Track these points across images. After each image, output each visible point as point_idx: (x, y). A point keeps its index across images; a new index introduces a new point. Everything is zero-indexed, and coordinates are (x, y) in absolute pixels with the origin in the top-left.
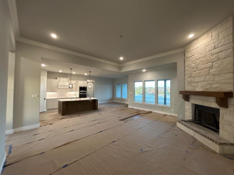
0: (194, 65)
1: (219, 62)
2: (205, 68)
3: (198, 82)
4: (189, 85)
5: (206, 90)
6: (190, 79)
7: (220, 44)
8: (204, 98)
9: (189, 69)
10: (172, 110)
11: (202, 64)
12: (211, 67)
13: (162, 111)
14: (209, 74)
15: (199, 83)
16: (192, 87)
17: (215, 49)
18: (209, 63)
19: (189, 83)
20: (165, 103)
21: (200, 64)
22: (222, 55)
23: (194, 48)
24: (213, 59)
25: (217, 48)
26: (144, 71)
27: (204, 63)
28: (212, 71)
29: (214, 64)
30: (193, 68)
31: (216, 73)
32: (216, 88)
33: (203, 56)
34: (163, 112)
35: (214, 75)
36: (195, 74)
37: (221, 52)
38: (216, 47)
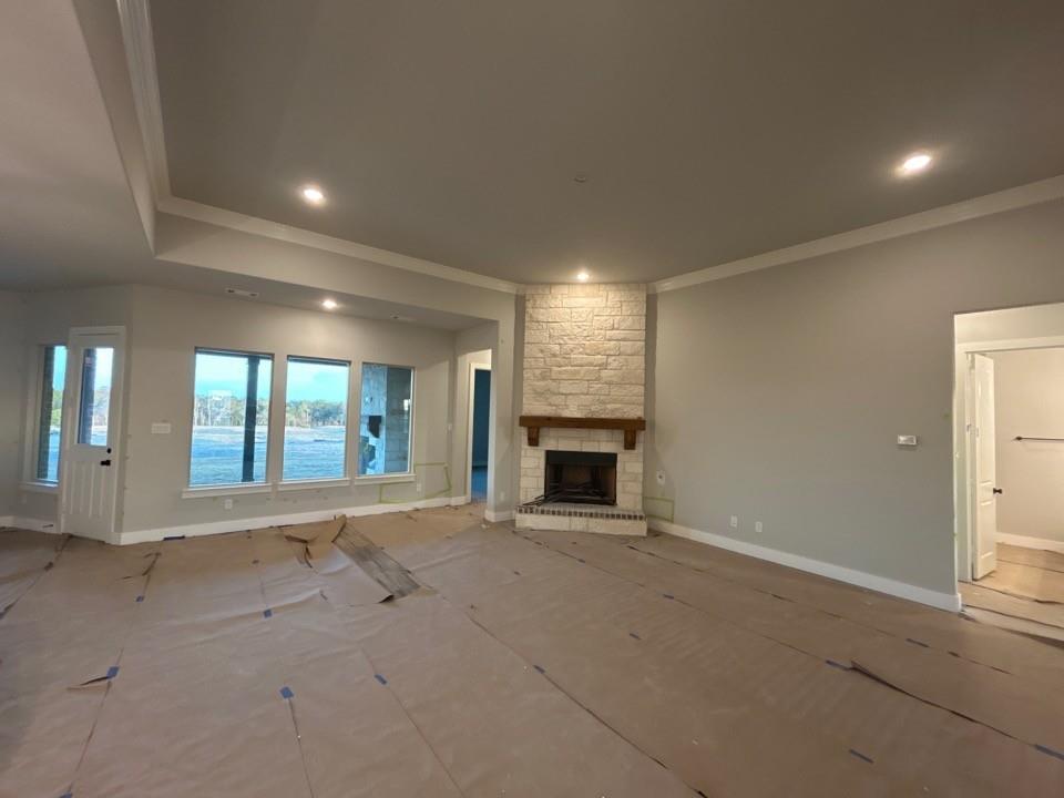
0: (557, 347)
1: (622, 358)
2: (591, 364)
3: (570, 394)
4: (537, 401)
5: (590, 416)
6: (542, 383)
7: (623, 326)
8: (584, 433)
9: (540, 355)
10: (419, 487)
11: (580, 353)
12: (604, 366)
13: (381, 502)
14: (598, 379)
15: (570, 397)
16: (550, 405)
17: (613, 329)
18: (599, 354)
19: (539, 394)
20: (248, 474)
21: (576, 351)
22: (627, 346)
23: (558, 303)
24: (609, 349)
25: (618, 329)
26: (329, 304)
27: (588, 351)
28: (604, 373)
29: (610, 360)
30: (554, 355)
31: (615, 379)
32: (613, 411)
33: (585, 334)
34: (382, 505)
35: (610, 383)
36: (560, 372)
37: (624, 340)
38: (616, 326)
